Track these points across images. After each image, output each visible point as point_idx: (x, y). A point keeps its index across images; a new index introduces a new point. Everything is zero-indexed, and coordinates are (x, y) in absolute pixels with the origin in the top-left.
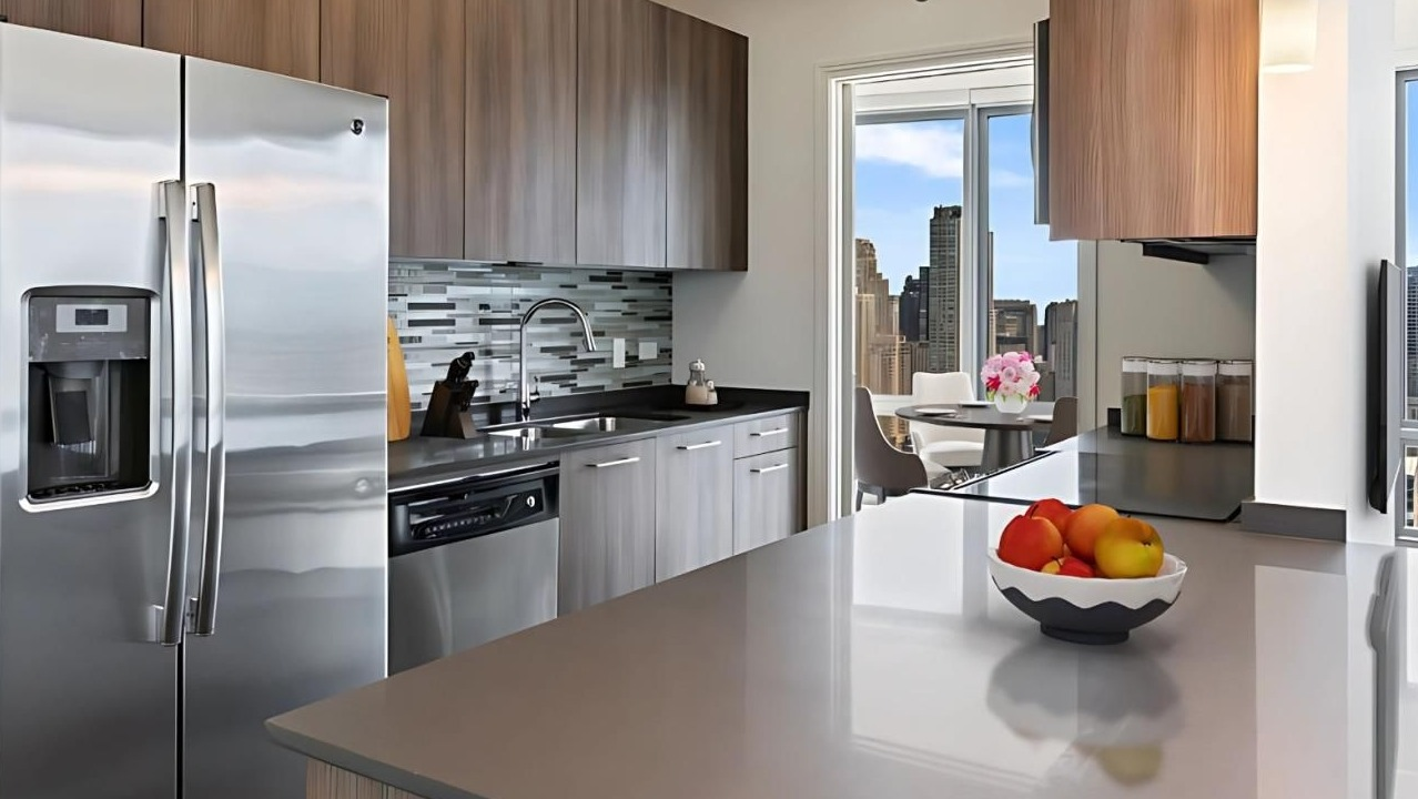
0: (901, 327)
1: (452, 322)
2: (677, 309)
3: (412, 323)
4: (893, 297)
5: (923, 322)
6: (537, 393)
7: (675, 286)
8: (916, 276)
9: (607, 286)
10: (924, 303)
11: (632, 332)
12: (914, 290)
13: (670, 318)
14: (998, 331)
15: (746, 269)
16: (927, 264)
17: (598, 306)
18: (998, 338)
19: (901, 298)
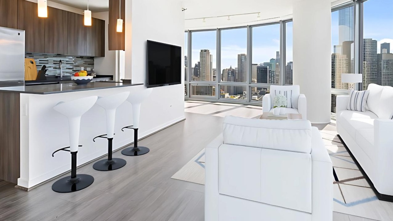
0: (194, 74)
1: (48, 63)
2: (95, 63)
3: (40, 63)
4: (192, 68)
5: (198, 73)
6: (64, 74)
7: (95, 59)
8: (197, 64)
9: (80, 59)
10: (199, 69)
11: (85, 66)
12: (197, 66)
13: (93, 64)
14: (213, 75)
15: (104, 56)
16: (199, 61)
17: (78, 62)
18: (213, 76)
19: (194, 68)
